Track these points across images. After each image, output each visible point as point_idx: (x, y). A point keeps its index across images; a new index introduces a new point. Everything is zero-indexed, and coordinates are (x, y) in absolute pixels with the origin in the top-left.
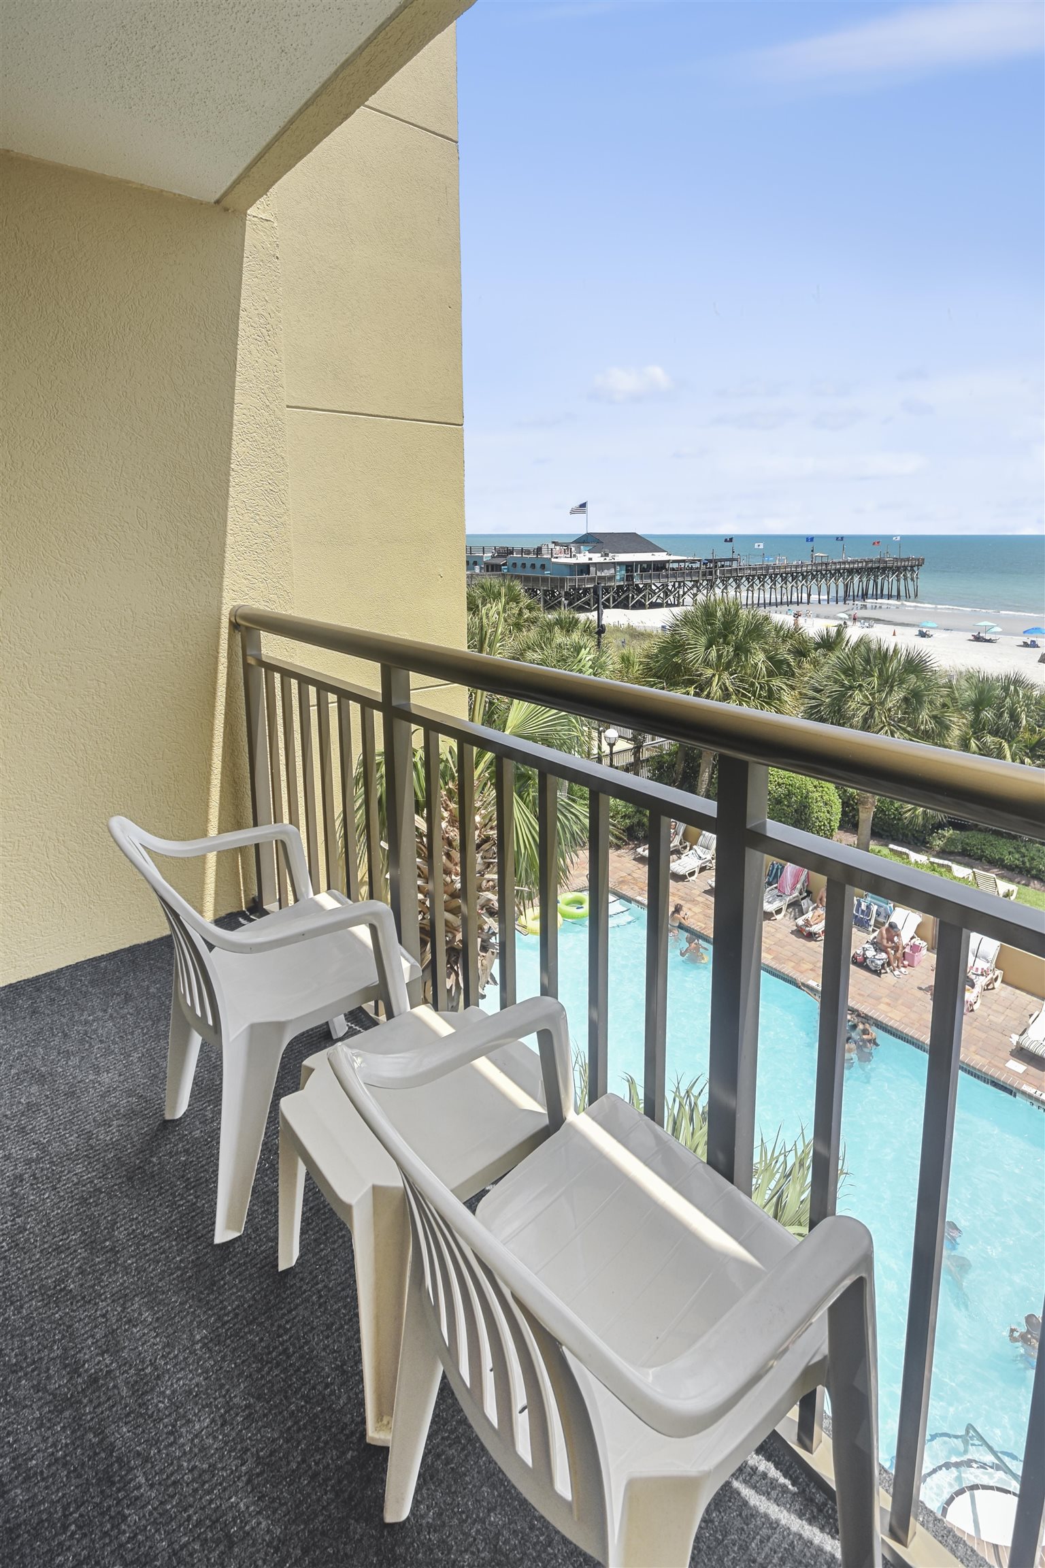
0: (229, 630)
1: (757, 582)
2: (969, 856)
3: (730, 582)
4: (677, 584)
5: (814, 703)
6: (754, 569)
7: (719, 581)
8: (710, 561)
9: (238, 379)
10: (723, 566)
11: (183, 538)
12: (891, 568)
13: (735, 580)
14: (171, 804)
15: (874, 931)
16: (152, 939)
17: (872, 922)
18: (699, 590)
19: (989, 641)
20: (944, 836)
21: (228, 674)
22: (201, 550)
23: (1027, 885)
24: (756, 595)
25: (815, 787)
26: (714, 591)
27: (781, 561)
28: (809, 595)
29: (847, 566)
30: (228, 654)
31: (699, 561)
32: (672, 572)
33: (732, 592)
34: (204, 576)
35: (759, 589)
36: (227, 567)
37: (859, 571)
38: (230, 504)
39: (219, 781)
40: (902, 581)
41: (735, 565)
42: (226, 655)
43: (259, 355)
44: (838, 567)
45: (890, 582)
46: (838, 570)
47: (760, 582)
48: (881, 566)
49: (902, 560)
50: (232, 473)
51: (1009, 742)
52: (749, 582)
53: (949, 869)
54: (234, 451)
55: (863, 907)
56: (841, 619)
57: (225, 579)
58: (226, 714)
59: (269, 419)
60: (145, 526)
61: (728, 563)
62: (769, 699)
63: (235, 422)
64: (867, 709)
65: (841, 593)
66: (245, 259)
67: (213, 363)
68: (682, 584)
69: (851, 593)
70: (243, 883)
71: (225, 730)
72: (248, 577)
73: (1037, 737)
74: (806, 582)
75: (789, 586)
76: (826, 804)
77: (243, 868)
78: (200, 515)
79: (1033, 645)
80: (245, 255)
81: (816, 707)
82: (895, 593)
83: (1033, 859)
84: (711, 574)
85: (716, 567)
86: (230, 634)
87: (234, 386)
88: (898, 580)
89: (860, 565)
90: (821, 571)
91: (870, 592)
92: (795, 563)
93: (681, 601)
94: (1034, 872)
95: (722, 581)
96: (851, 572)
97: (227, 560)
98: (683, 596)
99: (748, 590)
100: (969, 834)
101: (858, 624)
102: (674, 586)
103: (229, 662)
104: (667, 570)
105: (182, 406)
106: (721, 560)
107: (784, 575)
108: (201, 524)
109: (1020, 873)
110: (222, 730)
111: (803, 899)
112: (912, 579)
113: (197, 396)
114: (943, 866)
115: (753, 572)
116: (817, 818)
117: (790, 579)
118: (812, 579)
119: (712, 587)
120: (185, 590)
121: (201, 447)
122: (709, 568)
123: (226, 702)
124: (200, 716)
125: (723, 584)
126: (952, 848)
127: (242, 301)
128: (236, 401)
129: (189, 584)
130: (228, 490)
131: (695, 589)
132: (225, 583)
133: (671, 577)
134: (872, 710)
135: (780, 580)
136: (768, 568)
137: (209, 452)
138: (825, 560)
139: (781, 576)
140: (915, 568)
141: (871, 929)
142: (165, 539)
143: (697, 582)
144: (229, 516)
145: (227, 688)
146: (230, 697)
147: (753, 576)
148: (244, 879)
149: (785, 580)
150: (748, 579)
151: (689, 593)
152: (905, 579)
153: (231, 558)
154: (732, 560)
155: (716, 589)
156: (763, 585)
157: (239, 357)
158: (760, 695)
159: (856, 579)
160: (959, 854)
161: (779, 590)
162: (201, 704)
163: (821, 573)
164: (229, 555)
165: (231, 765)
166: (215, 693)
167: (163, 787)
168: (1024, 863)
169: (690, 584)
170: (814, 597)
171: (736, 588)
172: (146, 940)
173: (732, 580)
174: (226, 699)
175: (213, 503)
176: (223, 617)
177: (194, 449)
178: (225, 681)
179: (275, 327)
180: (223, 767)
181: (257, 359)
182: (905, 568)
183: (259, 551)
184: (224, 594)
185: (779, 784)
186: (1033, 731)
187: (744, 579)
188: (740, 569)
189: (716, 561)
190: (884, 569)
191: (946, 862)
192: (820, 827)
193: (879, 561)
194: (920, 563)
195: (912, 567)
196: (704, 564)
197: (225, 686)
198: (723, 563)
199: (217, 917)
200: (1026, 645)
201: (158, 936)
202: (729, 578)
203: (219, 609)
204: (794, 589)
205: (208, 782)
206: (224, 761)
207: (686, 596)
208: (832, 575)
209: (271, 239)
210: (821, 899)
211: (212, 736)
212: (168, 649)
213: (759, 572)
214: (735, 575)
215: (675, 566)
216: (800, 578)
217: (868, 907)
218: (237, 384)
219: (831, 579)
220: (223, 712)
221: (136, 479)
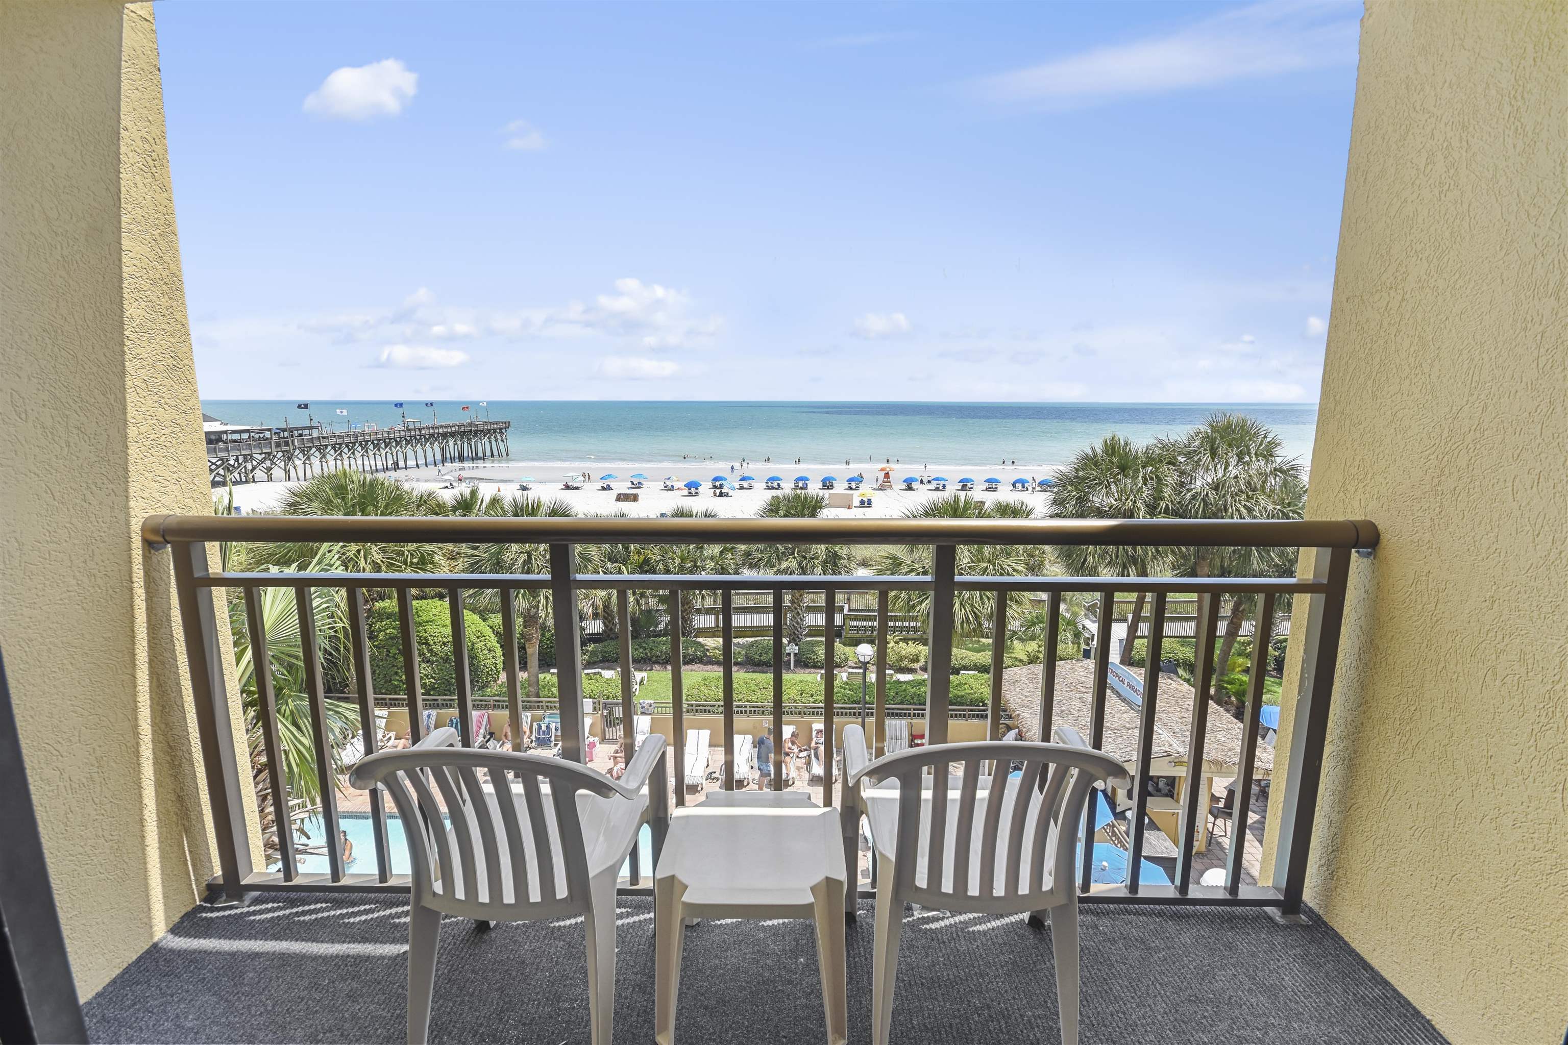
0: (143, 550)
1: (346, 450)
2: (608, 661)
3: (312, 452)
4: (241, 459)
5: (472, 560)
6: (340, 437)
7: (297, 451)
8: (284, 430)
9: (124, 219)
10: (301, 435)
11: (75, 431)
12: (482, 431)
13: (319, 450)
14: (97, 801)
15: (556, 745)
16: (100, 988)
17: (553, 738)
18: (273, 463)
19: (577, 488)
20: (587, 651)
21: (147, 609)
22: (99, 447)
23: (651, 670)
24: (360, 462)
25: (478, 638)
26: (294, 462)
27: (371, 427)
28: (405, 461)
29: (441, 431)
30: (145, 582)
31: (269, 430)
32: (232, 445)
33: (316, 461)
34: (106, 482)
35: (349, 457)
36: (131, 468)
37: (453, 435)
38: (129, 383)
39: (150, 751)
40: (493, 442)
41: (315, 433)
42: (142, 584)
43: (146, 190)
44: (432, 431)
45: (483, 445)
46: (433, 435)
47: (349, 450)
48: (473, 429)
49: (491, 423)
50: (127, 343)
51: (624, 565)
52: (336, 451)
53: (600, 673)
54: (127, 314)
55: (544, 728)
56: (446, 481)
57: (131, 484)
58: (151, 662)
59: (164, 274)
60: (23, 416)
61: (307, 432)
62: (423, 564)
63: (125, 275)
64: (525, 556)
65: (438, 456)
66: (123, 63)
67: (94, 193)
68: (248, 458)
69: (448, 455)
70: (194, 871)
71: (151, 682)
72: (159, 478)
73: (642, 557)
74: (401, 447)
75: (383, 452)
76: (490, 650)
77: (190, 852)
78: (93, 400)
79: (608, 488)
80: (123, 58)
81: (477, 563)
82: (488, 453)
83: (652, 649)
84: (287, 444)
85: (292, 436)
86: (144, 556)
87: (120, 228)
88: (490, 442)
89: (453, 429)
90: (415, 437)
91: (466, 454)
92: (386, 430)
93: (251, 476)
94: (654, 659)
95: (302, 451)
96: (445, 436)
97: (131, 459)
98: (252, 471)
99: (336, 459)
100: (606, 643)
101: (464, 484)
102: (237, 460)
103: (147, 592)
104: (225, 442)
105: (59, 247)
106: (297, 429)
107: (376, 442)
108: (96, 411)
109: (645, 662)
110: (147, 684)
111: (487, 742)
112: (502, 440)
113: (77, 236)
114: (595, 674)
115: (339, 441)
116: (484, 666)
117: (383, 445)
118: (407, 445)
119: (289, 459)
120: (83, 503)
121: (86, 306)
122: (284, 438)
123: (149, 647)
124: (120, 672)
125: (304, 455)
126: (595, 659)
127: (122, 117)
128: (124, 248)
129: (89, 496)
130: (124, 366)
131: (268, 463)
132: (131, 490)
133: (232, 450)
134: (529, 557)
135: (371, 447)
136: (356, 435)
137: (97, 314)
138: (418, 425)
139: (373, 443)
140: (504, 431)
141: (552, 744)
142: (52, 433)
143: (269, 454)
144: (129, 400)
145: (148, 628)
146: (154, 638)
147: (340, 444)
148: (194, 865)
149: (377, 446)
150: (334, 448)
151: (260, 467)
152: (496, 440)
153: (136, 456)
154: (311, 428)
155: (295, 460)
156: (353, 453)
157: (123, 189)
158: (412, 563)
159: (451, 443)
160: (601, 662)
161: (372, 457)
162: (120, 655)
163: (416, 439)
164: (133, 450)
165: (163, 726)
166: (134, 637)
167: (84, 780)
168: (646, 654)
169: (260, 457)
170: (409, 463)
171: (321, 458)
172: (94, 993)
173: (314, 449)
174: (149, 641)
175: (107, 382)
176: (133, 535)
177: (78, 309)
178: (145, 619)
179: (161, 157)
180: (154, 732)
181: (144, 195)
182: (495, 430)
183: (169, 445)
184: (132, 504)
185: (444, 644)
186: (639, 553)
187: (329, 448)
188: (323, 438)
189: (291, 430)
190: (476, 432)
191: (597, 670)
192: (488, 672)
193: (470, 425)
194: (507, 425)
195: (500, 429)
196: (275, 433)
197: (145, 625)
198: (300, 432)
199: (171, 926)
200: (603, 489)
201: (107, 980)
202: (311, 448)
203: (128, 524)
204: (389, 456)
205: (137, 754)
206: (154, 724)
207: (257, 471)
208: (427, 440)
209: (151, 45)
210: (506, 736)
211: (135, 695)
212: (71, 589)
213: (347, 440)
214: (317, 444)
215: (236, 437)
216: (394, 444)
217: (548, 727)
218: (123, 225)
219: (426, 443)
220: (147, 660)
221: (8, 350)
